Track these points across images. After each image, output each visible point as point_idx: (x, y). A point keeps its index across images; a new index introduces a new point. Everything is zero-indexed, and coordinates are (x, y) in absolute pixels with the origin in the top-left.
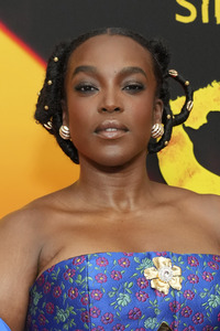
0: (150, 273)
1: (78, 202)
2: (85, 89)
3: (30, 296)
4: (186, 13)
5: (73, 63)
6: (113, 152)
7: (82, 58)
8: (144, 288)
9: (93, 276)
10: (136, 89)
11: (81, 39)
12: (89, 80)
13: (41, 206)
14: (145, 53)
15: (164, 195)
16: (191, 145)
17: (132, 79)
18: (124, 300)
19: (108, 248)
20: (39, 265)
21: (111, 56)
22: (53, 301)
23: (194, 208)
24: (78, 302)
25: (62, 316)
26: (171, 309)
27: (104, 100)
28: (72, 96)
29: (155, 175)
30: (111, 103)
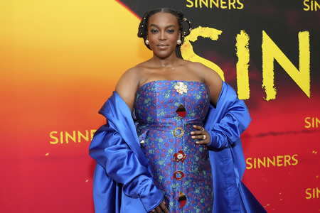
0: (176, 87)
1: (153, 65)
2: (154, 32)
3: (136, 95)
4: (190, 4)
5: (151, 22)
6: (163, 53)
7: (153, 21)
8: (174, 92)
9: (157, 88)
10: (171, 32)
11: (153, 12)
12: (155, 29)
13: (140, 66)
14: (174, 18)
15: (180, 62)
16: (192, 47)
17: (170, 29)
18: (168, 96)
19: (162, 80)
20: (139, 86)
21: (163, 20)
22: (144, 97)
23: (192, 67)
24: (151, 97)
25: (146, 101)
26: (184, 99)
27: (161, 36)
28: (150, 33)
29: (179, 55)
30: (163, 38)
